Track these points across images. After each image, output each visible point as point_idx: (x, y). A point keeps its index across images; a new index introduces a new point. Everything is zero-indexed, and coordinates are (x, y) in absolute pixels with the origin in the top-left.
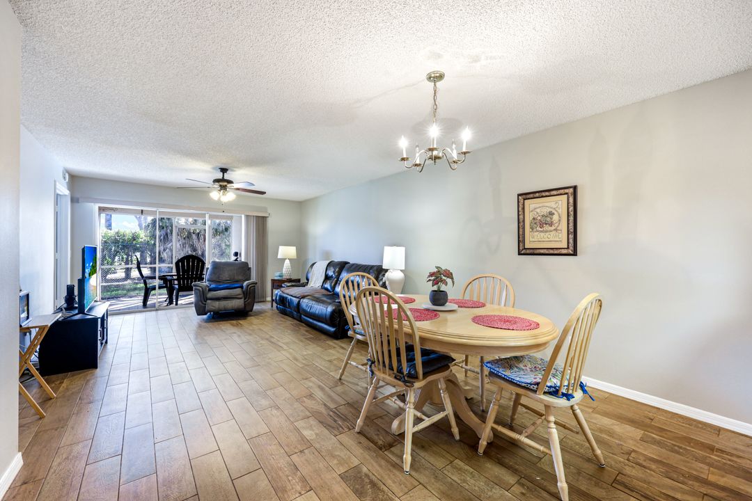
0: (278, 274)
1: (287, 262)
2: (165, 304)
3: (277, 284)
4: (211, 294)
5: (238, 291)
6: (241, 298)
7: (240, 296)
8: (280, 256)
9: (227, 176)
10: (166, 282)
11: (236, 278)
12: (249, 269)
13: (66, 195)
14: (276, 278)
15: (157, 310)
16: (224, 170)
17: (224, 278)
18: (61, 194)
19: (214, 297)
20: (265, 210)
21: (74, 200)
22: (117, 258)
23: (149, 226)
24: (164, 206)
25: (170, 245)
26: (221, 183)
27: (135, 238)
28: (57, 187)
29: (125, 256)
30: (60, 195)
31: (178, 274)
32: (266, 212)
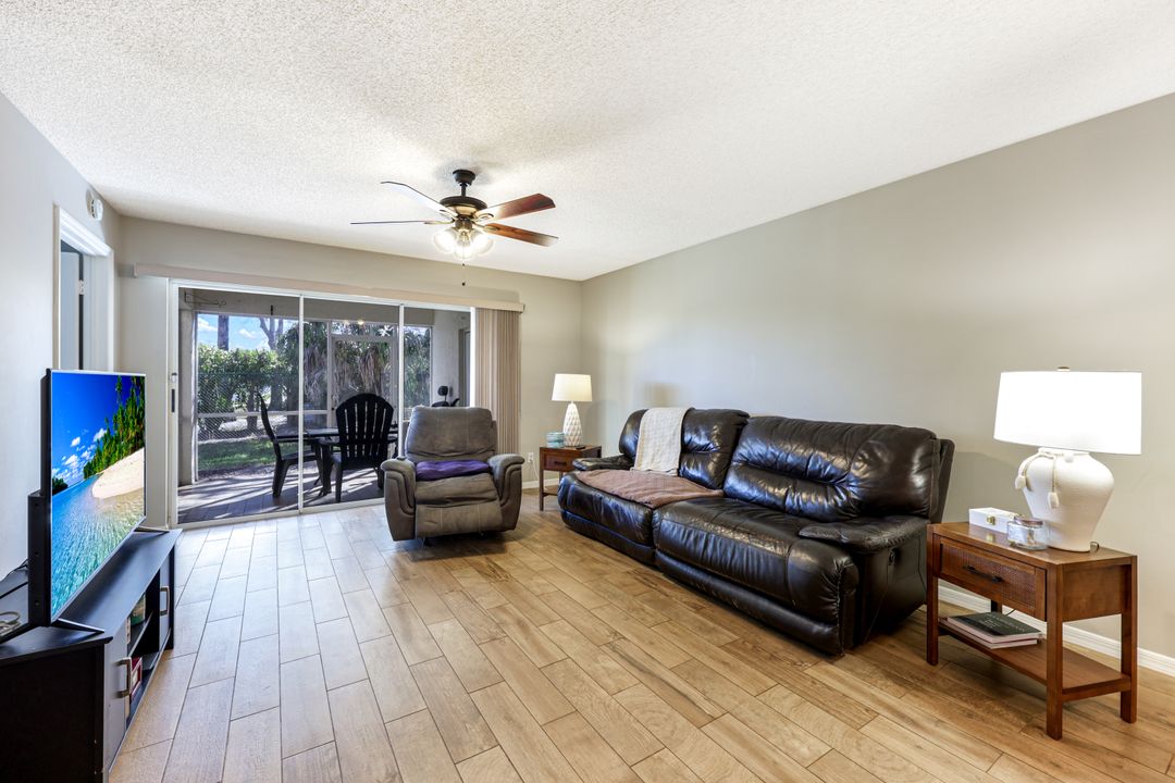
0: (555, 435)
1: (572, 410)
2: (316, 491)
3: (556, 459)
4: (424, 489)
5: (483, 481)
6: (493, 500)
7: (491, 494)
8: (556, 397)
9: (472, 191)
10: (318, 450)
11: (470, 446)
12: (493, 424)
13: (101, 257)
14: (550, 446)
15: (301, 514)
16: (465, 177)
17: (444, 447)
18: (92, 253)
19: (431, 496)
20: (514, 297)
21: (123, 271)
22: (235, 396)
23: (284, 342)
24: (315, 286)
25: (319, 374)
26: (460, 208)
27: (262, 360)
28: (62, 221)
29: (247, 394)
30: (90, 256)
31: (342, 433)
32: (516, 301)
